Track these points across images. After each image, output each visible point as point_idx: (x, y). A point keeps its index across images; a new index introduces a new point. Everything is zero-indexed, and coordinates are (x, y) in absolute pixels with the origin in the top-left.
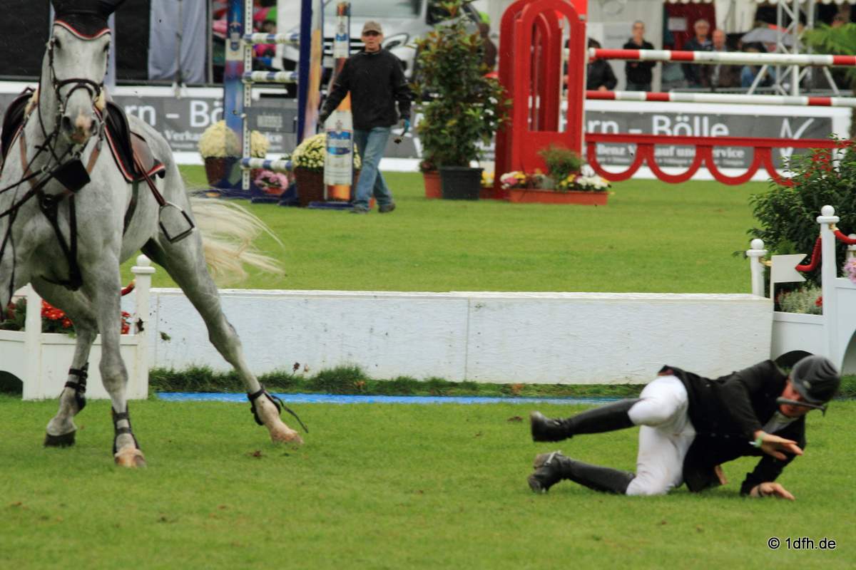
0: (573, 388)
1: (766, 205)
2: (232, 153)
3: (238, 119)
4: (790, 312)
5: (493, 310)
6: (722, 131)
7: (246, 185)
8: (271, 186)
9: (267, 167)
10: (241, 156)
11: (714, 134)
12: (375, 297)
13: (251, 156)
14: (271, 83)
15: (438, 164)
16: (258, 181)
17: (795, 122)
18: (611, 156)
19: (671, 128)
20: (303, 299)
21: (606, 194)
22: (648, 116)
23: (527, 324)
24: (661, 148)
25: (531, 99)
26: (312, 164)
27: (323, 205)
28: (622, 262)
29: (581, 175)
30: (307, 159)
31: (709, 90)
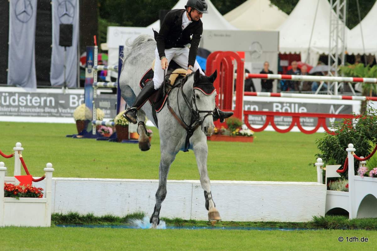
0: (238, 223)
1: (323, 144)
2: (88, 118)
3: (91, 104)
4: (334, 190)
6: (303, 110)
7: (94, 132)
8: (105, 133)
9: (103, 124)
10: (92, 119)
11: (300, 111)
12: (151, 182)
13: (96, 119)
14: (105, 87)
16: (99, 131)
17: (336, 106)
18: (255, 121)
19: (282, 109)
20: (119, 183)
21: (253, 138)
22: (271, 104)
23: (218, 194)
24: (277, 117)
25: (220, 95)
26: (123, 124)
27: (129, 141)
28: (260, 168)
29: (242, 129)
30: (121, 121)
31: (298, 92)
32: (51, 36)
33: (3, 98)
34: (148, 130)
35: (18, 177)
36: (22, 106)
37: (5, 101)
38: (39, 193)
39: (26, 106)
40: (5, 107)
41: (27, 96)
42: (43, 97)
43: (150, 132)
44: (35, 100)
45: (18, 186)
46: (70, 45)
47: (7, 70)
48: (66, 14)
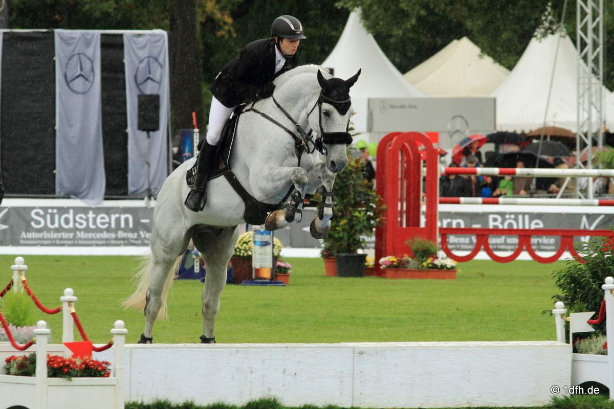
1: (564, 278)
4: (584, 353)
5: (371, 355)
6: (539, 224)
7: (197, 269)
11: (533, 227)
12: (287, 347)
15: (334, 252)
17: (591, 217)
18: (459, 244)
19: (502, 223)
20: (235, 350)
21: (455, 271)
22: (485, 215)
23: (396, 365)
24: (496, 237)
25: (399, 204)
26: (243, 254)
27: (253, 283)
28: (465, 320)
29: (437, 258)
30: (240, 250)
31: (528, 195)
32: (125, 114)
33: (48, 217)
34: (285, 263)
35: (69, 345)
36: (80, 230)
37: (53, 223)
38: (104, 369)
39: (87, 230)
40: (52, 232)
41: (88, 213)
42: (114, 213)
43: (287, 267)
44: (102, 219)
45: (70, 359)
46: (156, 128)
47: (55, 172)
48: (149, 78)
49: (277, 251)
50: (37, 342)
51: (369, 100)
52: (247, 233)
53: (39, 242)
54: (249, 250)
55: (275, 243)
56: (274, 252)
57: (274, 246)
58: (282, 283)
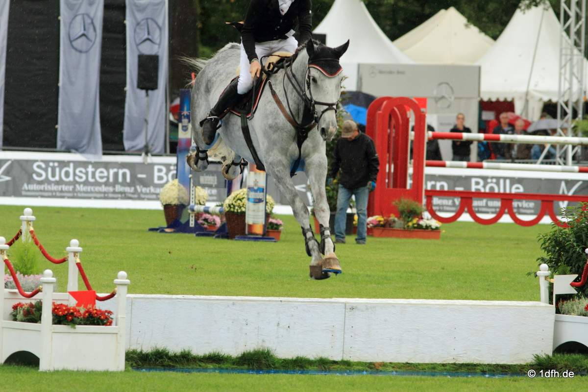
0: (417, 366)
1: (549, 242)
2: (183, 202)
3: (187, 179)
4: (566, 314)
5: (362, 311)
6: (519, 189)
7: (192, 224)
8: (209, 224)
9: (206, 211)
10: (189, 204)
11: (514, 191)
12: (281, 301)
13: (196, 204)
16: (200, 221)
17: (570, 183)
18: (443, 206)
19: (484, 187)
20: (232, 302)
21: (439, 232)
22: (468, 178)
23: (385, 321)
24: (477, 200)
25: (387, 166)
26: (237, 210)
27: (245, 238)
28: (450, 279)
29: (422, 218)
30: (234, 206)
31: (510, 160)
32: (125, 73)
33: (50, 170)
34: (276, 220)
35: (73, 294)
36: (79, 183)
37: (53, 175)
38: (106, 318)
39: (86, 183)
40: (53, 185)
41: (88, 167)
42: (113, 168)
43: (279, 224)
44: (101, 173)
45: (74, 307)
46: (154, 87)
47: (57, 126)
48: (148, 39)
49: (270, 208)
50: (43, 290)
51: (359, 66)
52: (241, 190)
53: (40, 193)
54: (243, 206)
55: (267, 201)
56: (267, 209)
57: (266, 203)
58: (273, 239)
